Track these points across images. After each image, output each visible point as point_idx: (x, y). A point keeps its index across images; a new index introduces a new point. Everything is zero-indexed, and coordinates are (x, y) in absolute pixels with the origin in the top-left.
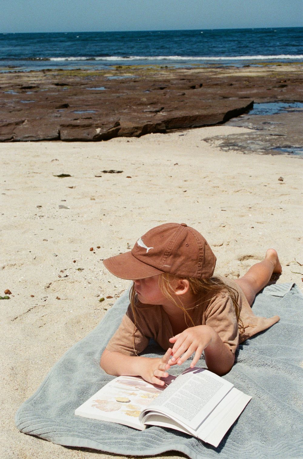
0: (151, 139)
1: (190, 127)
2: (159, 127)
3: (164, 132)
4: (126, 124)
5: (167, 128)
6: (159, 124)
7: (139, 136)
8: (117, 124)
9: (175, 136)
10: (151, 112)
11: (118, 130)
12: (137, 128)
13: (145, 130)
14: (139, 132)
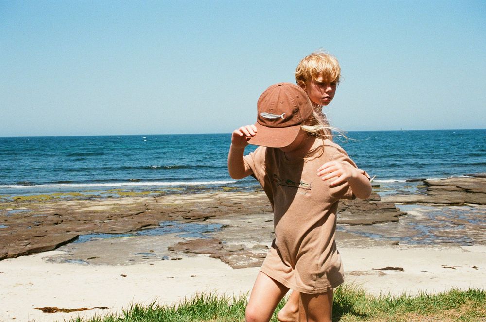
0: (21, 259)
1: (40, 252)
2: (25, 253)
3: (27, 255)
4: (10, 253)
5: (29, 253)
6: (25, 252)
7: (16, 258)
8: (7, 253)
9: (31, 257)
10: (24, 245)
11: (6, 256)
12: (15, 255)
13: (19, 255)
14: (16, 256)
